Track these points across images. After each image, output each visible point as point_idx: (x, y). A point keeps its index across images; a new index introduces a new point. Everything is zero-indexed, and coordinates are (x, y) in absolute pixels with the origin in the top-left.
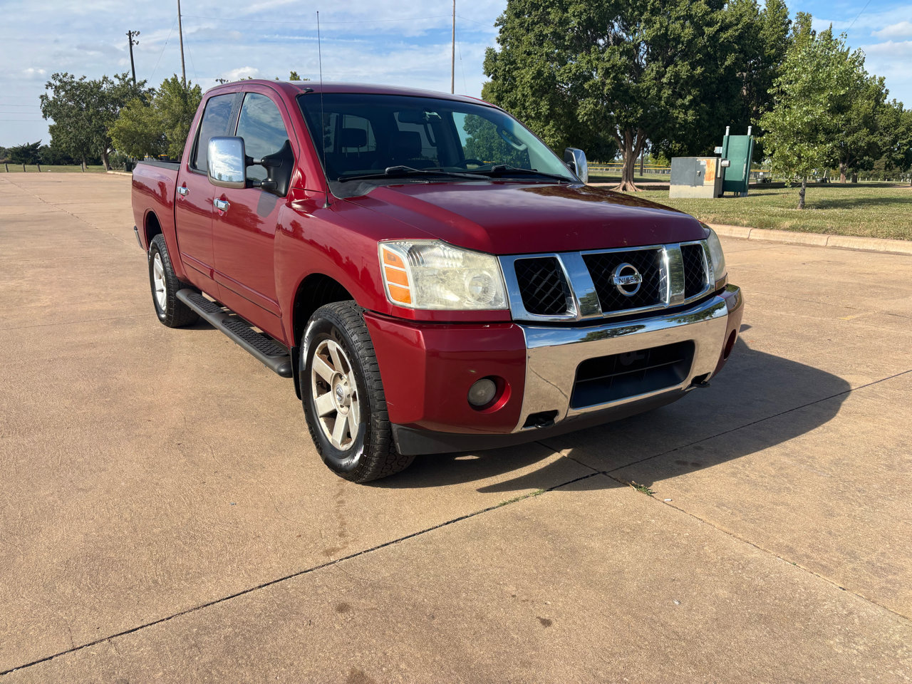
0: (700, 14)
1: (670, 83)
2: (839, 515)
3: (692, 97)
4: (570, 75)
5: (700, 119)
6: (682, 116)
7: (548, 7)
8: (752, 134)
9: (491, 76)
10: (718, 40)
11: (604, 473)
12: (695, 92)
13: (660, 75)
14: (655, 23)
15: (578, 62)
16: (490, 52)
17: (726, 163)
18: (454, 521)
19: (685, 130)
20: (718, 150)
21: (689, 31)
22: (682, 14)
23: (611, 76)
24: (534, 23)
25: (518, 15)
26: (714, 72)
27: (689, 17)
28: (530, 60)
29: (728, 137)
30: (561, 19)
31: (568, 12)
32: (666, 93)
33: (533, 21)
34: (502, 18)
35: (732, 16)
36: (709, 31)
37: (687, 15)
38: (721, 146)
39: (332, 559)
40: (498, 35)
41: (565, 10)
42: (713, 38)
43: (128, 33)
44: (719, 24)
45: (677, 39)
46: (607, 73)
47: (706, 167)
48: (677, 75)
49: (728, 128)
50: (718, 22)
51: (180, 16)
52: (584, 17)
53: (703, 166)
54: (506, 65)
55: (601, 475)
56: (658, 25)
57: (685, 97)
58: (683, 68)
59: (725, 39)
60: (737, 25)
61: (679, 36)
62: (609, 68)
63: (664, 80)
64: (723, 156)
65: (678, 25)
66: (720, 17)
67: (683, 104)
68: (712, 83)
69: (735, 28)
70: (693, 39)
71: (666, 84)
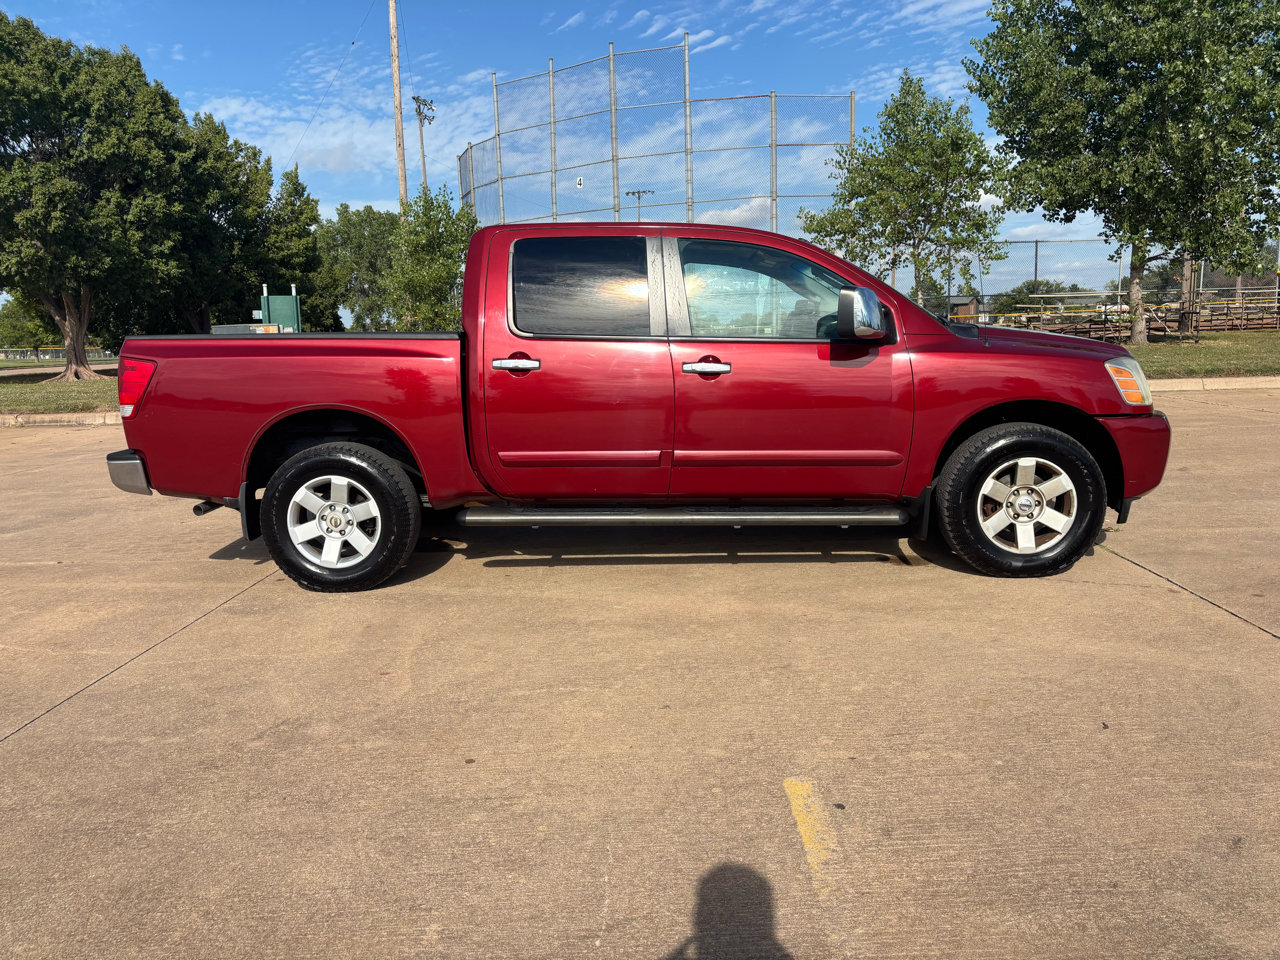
0: (165, 134)
1: (138, 223)
3: (171, 243)
5: (186, 273)
6: (162, 267)
10: (195, 171)
12: (176, 236)
14: (109, 135)
19: (170, 288)
20: (256, 315)
21: (157, 155)
22: (141, 129)
27: (152, 134)
29: (268, 298)
32: (136, 234)
36: (181, 156)
37: (148, 132)
38: (257, 309)
42: (189, 167)
46: (51, 203)
48: (149, 213)
49: (265, 286)
50: (191, 147)
57: (163, 243)
58: (156, 202)
59: (205, 169)
63: (130, 217)
71: (132, 223)
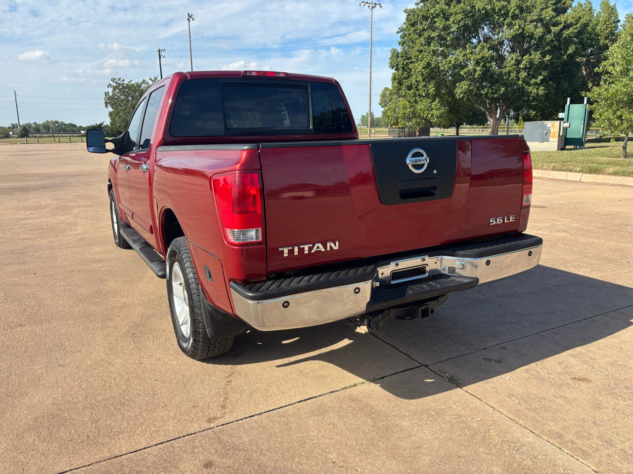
0: (548, 18)
1: (525, 68)
2: (606, 408)
3: (542, 77)
4: (450, 65)
5: (549, 93)
6: (535, 91)
7: (435, 18)
8: (587, 103)
9: (395, 68)
10: (562, 36)
11: (426, 366)
12: (545, 73)
13: (518, 62)
14: (515, 25)
15: (456, 56)
16: (394, 51)
17: (567, 125)
18: (305, 400)
19: (537, 101)
20: (561, 115)
21: (540, 31)
22: (535, 18)
23: (481, 65)
24: (424, 30)
25: (413, 25)
26: (558, 58)
27: (540, 20)
28: (421, 56)
29: (569, 106)
30: (444, 26)
31: (449, 21)
32: (523, 74)
33: (424, 29)
34: (402, 28)
35: (573, 18)
36: (555, 29)
37: (538, 19)
38: (564, 112)
39: (212, 425)
40: (399, 40)
41: (447, 19)
42: (558, 35)
43: (158, 50)
44: (562, 25)
45: (531, 36)
46: (477, 63)
47: (551, 128)
48: (531, 62)
49: (569, 99)
50: (561, 23)
51: (190, 38)
52: (461, 24)
53: (549, 127)
54: (404, 60)
55: (424, 367)
56: (517, 27)
57: (537, 78)
58: (536, 56)
59: (567, 34)
60: (576, 24)
61: (533, 34)
62: (479, 59)
63: (521, 66)
64: (565, 120)
65: (531, 26)
66: (563, 19)
67: (536, 82)
68: (557, 66)
69: (575, 27)
70: (543, 36)
71: (522, 69)
